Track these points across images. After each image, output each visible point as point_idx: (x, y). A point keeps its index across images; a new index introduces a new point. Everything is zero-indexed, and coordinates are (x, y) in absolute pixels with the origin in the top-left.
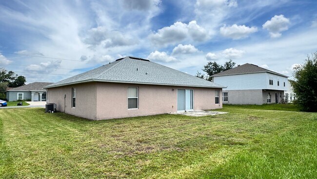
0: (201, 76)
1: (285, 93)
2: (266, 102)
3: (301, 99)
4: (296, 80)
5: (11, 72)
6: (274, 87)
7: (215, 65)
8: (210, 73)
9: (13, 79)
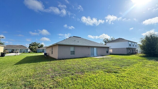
0: (102, 43)
1: (136, 49)
2: (128, 53)
3: (144, 51)
4: (141, 44)
5: (39, 43)
6: (132, 47)
7: (107, 39)
8: (105, 42)
9: (40, 45)
